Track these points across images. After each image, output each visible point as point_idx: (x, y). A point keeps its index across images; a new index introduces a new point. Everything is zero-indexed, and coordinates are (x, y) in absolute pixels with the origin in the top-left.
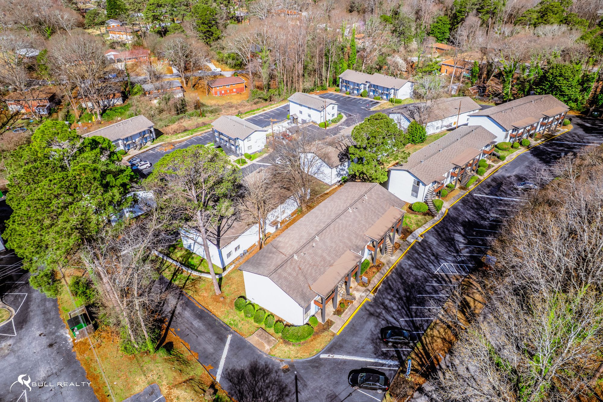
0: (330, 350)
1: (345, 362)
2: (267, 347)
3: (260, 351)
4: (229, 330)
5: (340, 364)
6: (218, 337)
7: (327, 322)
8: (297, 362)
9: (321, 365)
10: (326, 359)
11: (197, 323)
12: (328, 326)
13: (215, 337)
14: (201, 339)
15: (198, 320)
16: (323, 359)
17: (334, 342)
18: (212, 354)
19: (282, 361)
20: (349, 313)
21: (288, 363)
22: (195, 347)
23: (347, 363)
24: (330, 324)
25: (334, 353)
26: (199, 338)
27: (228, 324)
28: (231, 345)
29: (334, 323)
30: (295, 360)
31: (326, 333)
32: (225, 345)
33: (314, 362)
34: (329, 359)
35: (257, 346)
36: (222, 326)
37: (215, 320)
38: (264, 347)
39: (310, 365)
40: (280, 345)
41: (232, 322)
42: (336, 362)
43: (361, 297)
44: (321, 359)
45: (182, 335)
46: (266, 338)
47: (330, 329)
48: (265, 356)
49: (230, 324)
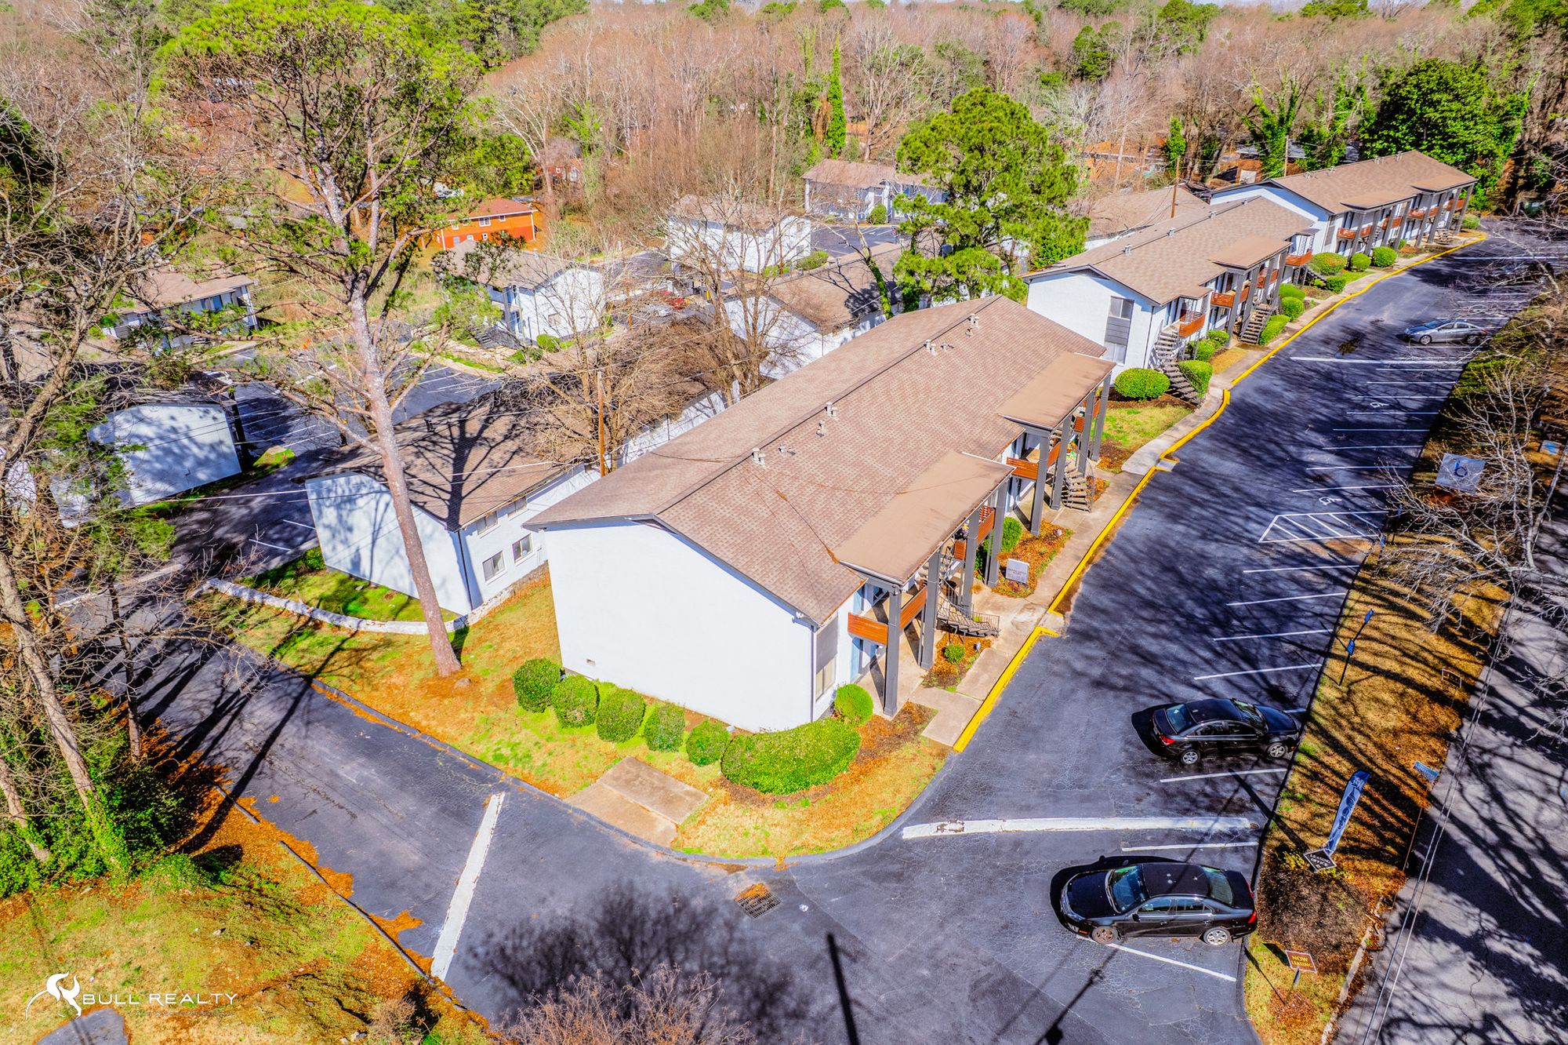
0: (939, 806)
1: (1018, 842)
2: (662, 824)
3: (635, 840)
4: (493, 780)
5: (998, 853)
6: (444, 809)
7: (904, 711)
8: (808, 869)
9: (915, 865)
10: (930, 843)
11: (354, 771)
12: (912, 722)
13: (429, 811)
14: (367, 824)
15: (362, 760)
16: (916, 842)
17: (949, 779)
18: (414, 873)
19: (734, 869)
20: (985, 677)
21: (765, 873)
22: (342, 853)
23: (1027, 846)
24: (916, 717)
25: (960, 816)
26: (361, 818)
27: (490, 759)
28: (500, 829)
29: (933, 713)
30: (792, 859)
31: (908, 749)
32: (473, 834)
33: (882, 857)
34: (940, 839)
35: (619, 824)
36: (462, 767)
37: (435, 752)
38: (651, 823)
39: (864, 873)
40: (721, 809)
41: (506, 751)
42: (979, 846)
43: (1016, 625)
44: (909, 845)
45: (285, 816)
46: (654, 789)
47: (924, 734)
48: (655, 857)
49: (498, 757)
